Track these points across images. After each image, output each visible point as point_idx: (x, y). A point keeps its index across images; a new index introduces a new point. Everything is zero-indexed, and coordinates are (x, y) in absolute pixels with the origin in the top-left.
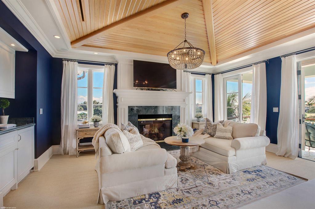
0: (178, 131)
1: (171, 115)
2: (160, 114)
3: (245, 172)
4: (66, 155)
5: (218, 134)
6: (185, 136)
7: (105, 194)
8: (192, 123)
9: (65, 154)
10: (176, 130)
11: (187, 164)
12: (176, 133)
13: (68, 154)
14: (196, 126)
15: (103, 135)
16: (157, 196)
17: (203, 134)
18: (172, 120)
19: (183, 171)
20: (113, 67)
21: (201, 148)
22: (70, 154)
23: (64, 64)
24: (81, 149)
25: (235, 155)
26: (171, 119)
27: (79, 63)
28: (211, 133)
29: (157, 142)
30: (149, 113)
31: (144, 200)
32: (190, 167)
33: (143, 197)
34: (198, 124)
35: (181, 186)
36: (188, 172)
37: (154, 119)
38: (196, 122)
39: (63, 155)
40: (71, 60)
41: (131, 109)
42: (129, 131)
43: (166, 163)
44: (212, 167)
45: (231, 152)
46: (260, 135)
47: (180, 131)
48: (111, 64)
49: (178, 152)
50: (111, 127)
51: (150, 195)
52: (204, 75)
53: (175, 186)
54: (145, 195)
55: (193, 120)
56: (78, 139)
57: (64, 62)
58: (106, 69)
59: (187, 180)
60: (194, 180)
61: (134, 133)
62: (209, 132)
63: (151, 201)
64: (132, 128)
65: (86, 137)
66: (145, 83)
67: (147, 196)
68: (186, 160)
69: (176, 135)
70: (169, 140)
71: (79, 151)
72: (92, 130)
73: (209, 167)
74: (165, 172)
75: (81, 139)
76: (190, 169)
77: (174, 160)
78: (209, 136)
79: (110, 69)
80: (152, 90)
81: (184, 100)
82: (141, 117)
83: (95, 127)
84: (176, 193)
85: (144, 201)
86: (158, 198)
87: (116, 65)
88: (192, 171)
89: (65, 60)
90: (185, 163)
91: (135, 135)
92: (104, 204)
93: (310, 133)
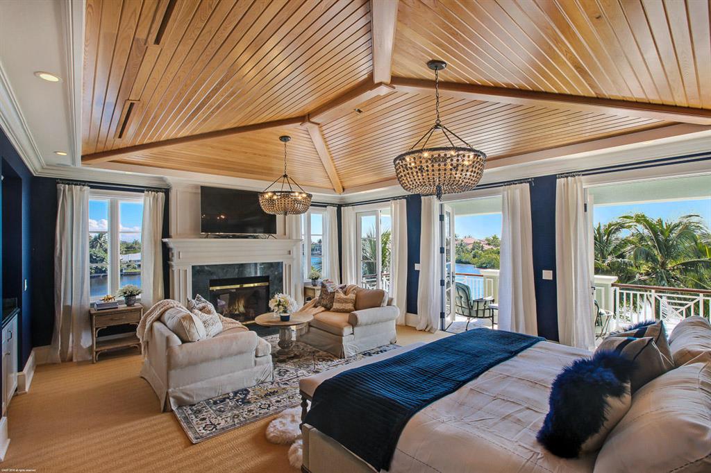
0: (275, 306)
1: (268, 277)
2: (247, 276)
3: (365, 354)
4: (67, 363)
5: (336, 306)
6: (285, 312)
7: (174, 397)
8: (305, 288)
9: (63, 361)
10: (272, 304)
11: (289, 351)
12: (272, 308)
13: (71, 360)
14: (310, 294)
15: (159, 319)
16: (244, 392)
17: (315, 306)
18: (268, 287)
19: (283, 361)
20: (161, 195)
21: (311, 328)
22: (75, 360)
23: (61, 190)
24: (103, 348)
25: (353, 334)
26: (267, 284)
27: (92, 187)
28: (327, 305)
29: (245, 323)
30: (229, 276)
31: (228, 398)
32: (293, 355)
33: (227, 396)
34: (314, 289)
35: (278, 379)
36: (290, 362)
37: (238, 286)
38: (311, 286)
39: (59, 364)
40: (75, 183)
41: (198, 271)
42: (200, 310)
43: (257, 350)
44: (325, 353)
45: (347, 330)
46: (388, 305)
47: (278, 305)
48: (156, 190)
49: (276, 338)
50: (172, 306)
51: (236, 393)
52: (326, 206)
53: (270, 379)
54: (228, 394)
55: (305, 283)
56: (97, 329)
57: (61, 186)
58: (148, 199)
59: (287, 371)
60: (296, 371)
61: (209, 312)
62: (325, 303)
63: (237, 398)
64: (203, 304)
65: (112, 325)
66: (221, 218)
67: (231, 395)
68: (288, 347)
69: (273, 311)
70: (261, 319)
71: (97, 352)
72: (122, 312)
73: (321, 353)
74: (255, 362)
75: (102, 329)
76: (292, 358)
77: (267, 345)
78: (323, 309)
79: (155, 199)
80: (234, 237)
81: (290, 252)
82: (214, 283)
83: (128, 306)
84: (270, 387)
85: (228, 400)
86: (246, 395)
87: (167, 192)
88: (295, 360)
89: (63, 183)
90: (286, 350)
91: (210, 316)
92: (172, 410)
93: (461, 297)
